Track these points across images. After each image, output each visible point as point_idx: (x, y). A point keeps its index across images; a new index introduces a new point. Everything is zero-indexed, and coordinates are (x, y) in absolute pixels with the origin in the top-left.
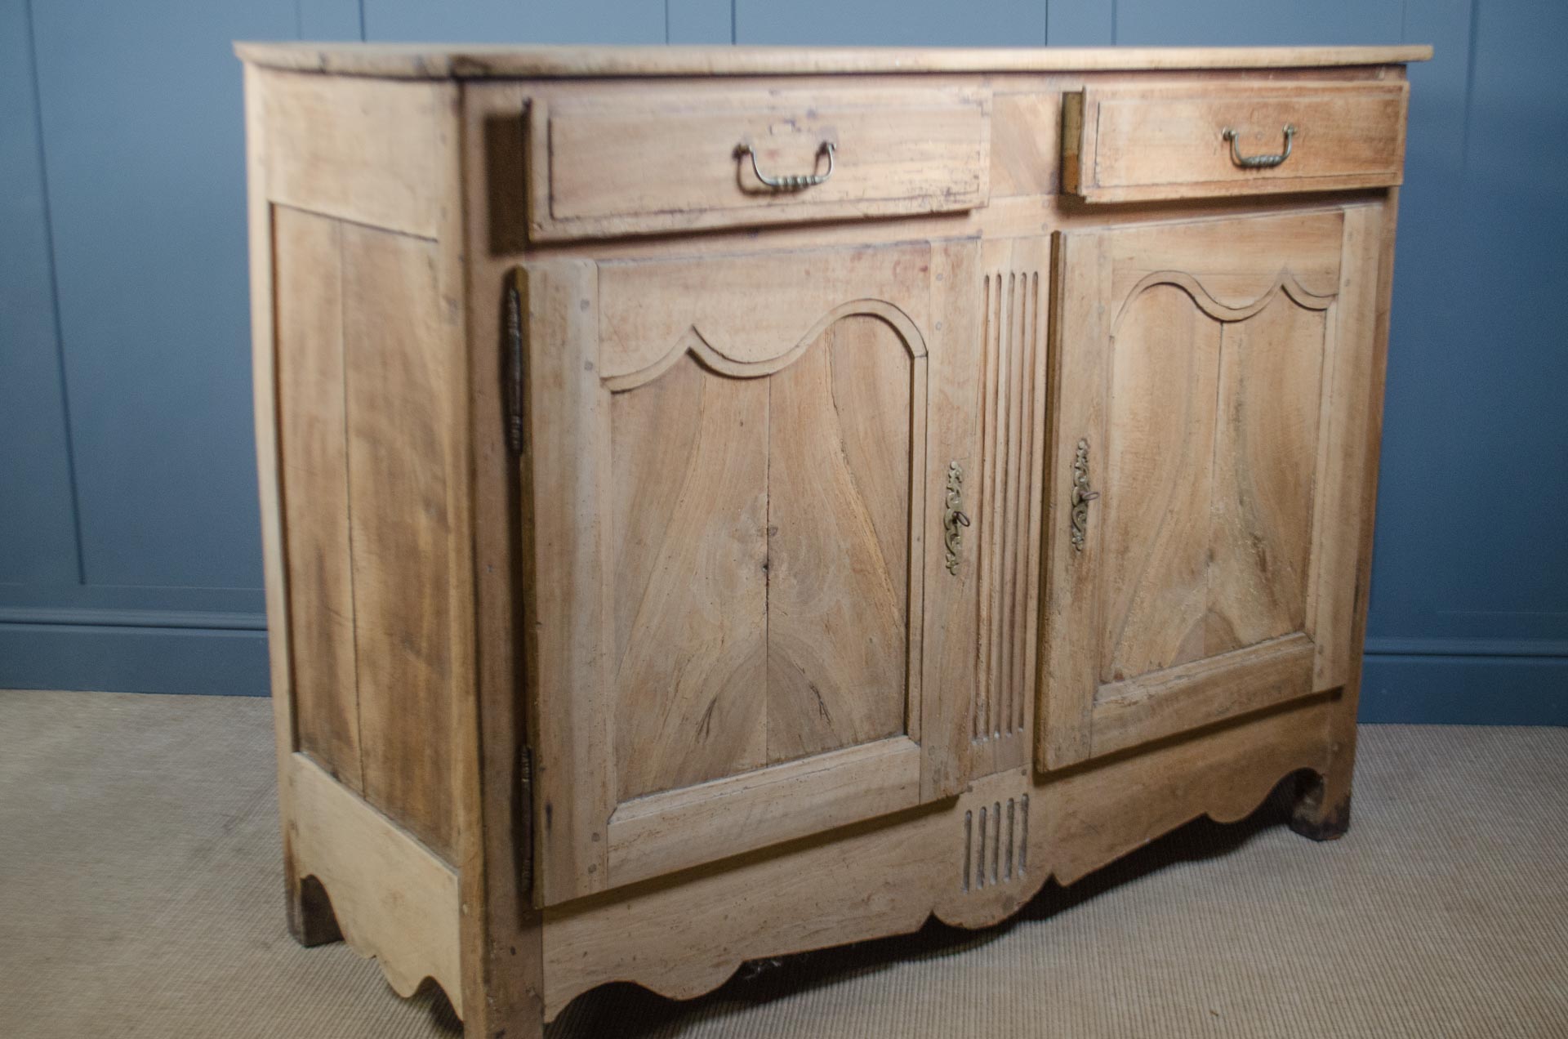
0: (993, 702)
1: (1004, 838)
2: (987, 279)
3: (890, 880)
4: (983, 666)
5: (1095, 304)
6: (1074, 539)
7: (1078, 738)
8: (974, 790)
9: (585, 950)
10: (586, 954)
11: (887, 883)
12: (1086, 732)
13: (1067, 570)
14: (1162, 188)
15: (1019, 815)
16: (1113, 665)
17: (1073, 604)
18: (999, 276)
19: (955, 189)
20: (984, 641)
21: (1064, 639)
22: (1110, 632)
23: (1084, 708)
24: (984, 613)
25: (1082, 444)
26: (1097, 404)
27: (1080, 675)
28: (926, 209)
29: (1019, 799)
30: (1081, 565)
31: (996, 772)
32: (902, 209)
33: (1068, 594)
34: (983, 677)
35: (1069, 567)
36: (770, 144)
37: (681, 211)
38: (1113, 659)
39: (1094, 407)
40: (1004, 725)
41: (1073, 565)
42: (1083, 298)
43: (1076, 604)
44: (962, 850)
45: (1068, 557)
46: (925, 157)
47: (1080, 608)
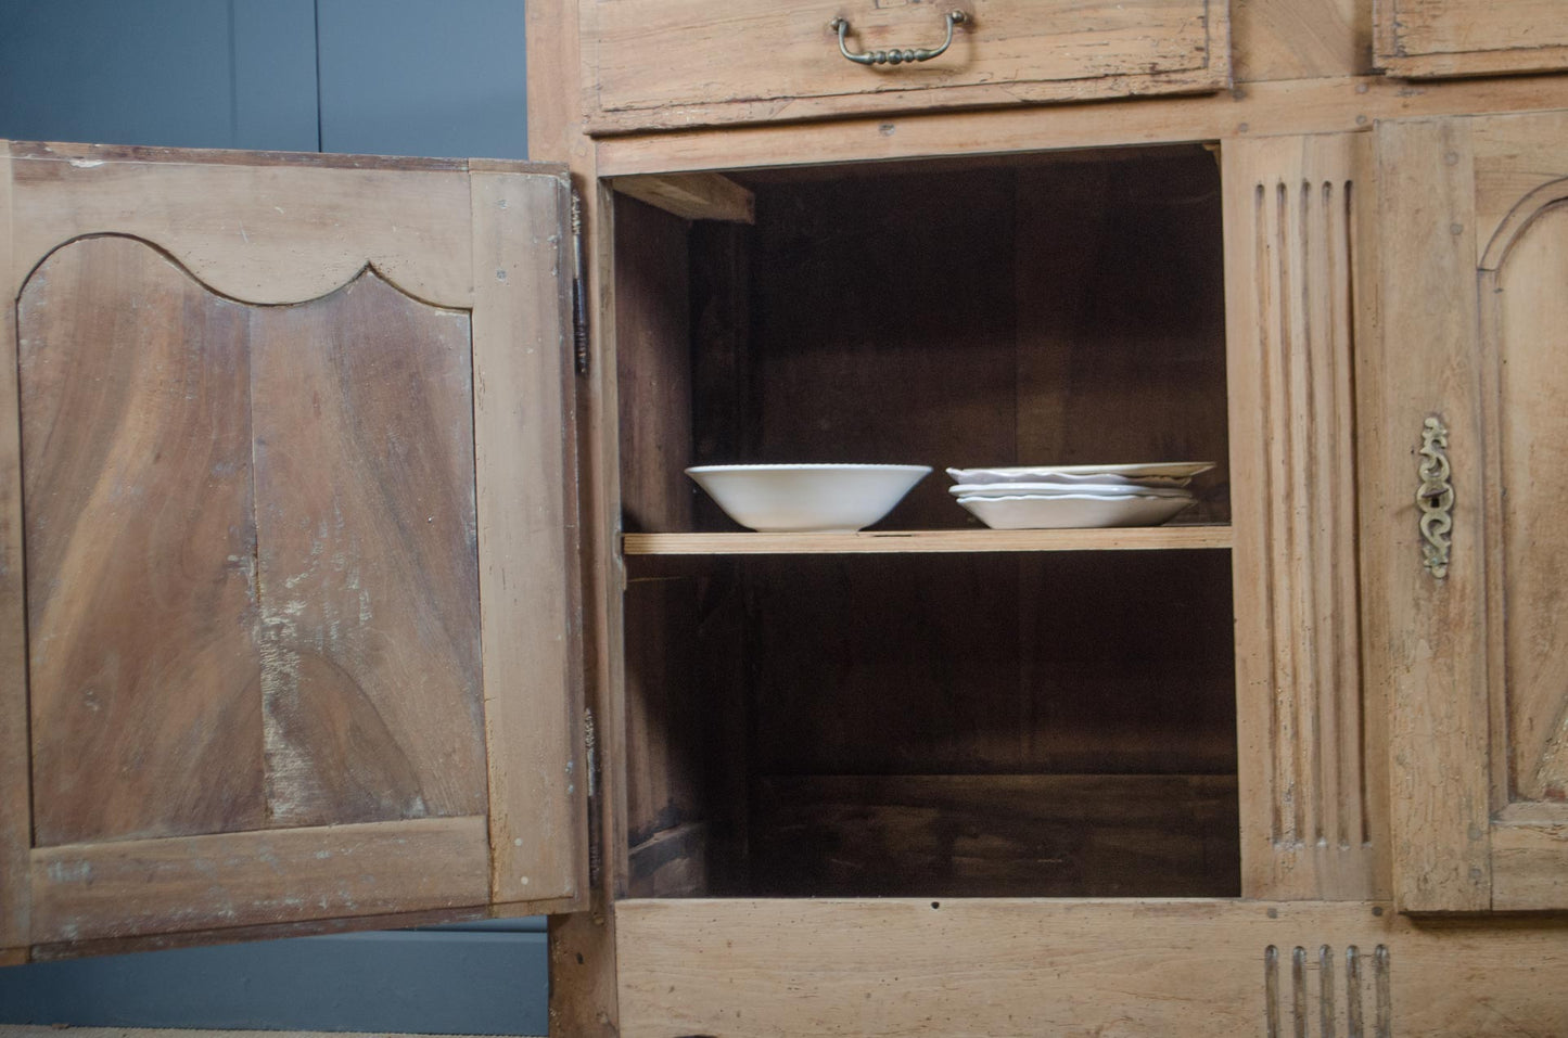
0: (1308, 790)
1: (1341, 1003)
2: (1260, 188)
3: (1131, 1014)
4: (1285, 735)
5: (1443, 222)
6: (1426, 562)
7: (1463, 870)
8: (1281, 917)
9: (671, 984)
10: (672, 989)
11: (1128, 1018)
12: (1480, 864)
13: (1417, 606)
14: (1534, 54)
15: (1367, 971)
16: (1541, 774)
17: (1435, 657)
18: (1282, 188)
19: (1163, 65)
20: (1285, 697)
21: (1421, 710)
22: (1531, 720)
23: (1471, 826)
24: (1284, 657)
25: (1432, 422)
26: (1458, 364)
27: (1459, 771)
28: (1122, 92)
29: (1367, 947)
30: (1445, 602)
31: (1322, 899)
32: (1081, 92)
33: (1423, 643)
34: (1286, 751)
35: (1422, 602)
36: (876, 19)
37: (760, 100)
38: (1539, 766)
39: (1453, 370)
40: (1331, 830)
41: (1430, 601)
42: (1418, 211)
43: (1441, 660)
44: (1261, 1002)
45: (1417, 586)
46: (1111, 26)
47: (1451, 669)
